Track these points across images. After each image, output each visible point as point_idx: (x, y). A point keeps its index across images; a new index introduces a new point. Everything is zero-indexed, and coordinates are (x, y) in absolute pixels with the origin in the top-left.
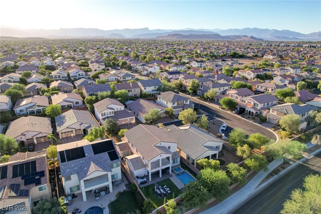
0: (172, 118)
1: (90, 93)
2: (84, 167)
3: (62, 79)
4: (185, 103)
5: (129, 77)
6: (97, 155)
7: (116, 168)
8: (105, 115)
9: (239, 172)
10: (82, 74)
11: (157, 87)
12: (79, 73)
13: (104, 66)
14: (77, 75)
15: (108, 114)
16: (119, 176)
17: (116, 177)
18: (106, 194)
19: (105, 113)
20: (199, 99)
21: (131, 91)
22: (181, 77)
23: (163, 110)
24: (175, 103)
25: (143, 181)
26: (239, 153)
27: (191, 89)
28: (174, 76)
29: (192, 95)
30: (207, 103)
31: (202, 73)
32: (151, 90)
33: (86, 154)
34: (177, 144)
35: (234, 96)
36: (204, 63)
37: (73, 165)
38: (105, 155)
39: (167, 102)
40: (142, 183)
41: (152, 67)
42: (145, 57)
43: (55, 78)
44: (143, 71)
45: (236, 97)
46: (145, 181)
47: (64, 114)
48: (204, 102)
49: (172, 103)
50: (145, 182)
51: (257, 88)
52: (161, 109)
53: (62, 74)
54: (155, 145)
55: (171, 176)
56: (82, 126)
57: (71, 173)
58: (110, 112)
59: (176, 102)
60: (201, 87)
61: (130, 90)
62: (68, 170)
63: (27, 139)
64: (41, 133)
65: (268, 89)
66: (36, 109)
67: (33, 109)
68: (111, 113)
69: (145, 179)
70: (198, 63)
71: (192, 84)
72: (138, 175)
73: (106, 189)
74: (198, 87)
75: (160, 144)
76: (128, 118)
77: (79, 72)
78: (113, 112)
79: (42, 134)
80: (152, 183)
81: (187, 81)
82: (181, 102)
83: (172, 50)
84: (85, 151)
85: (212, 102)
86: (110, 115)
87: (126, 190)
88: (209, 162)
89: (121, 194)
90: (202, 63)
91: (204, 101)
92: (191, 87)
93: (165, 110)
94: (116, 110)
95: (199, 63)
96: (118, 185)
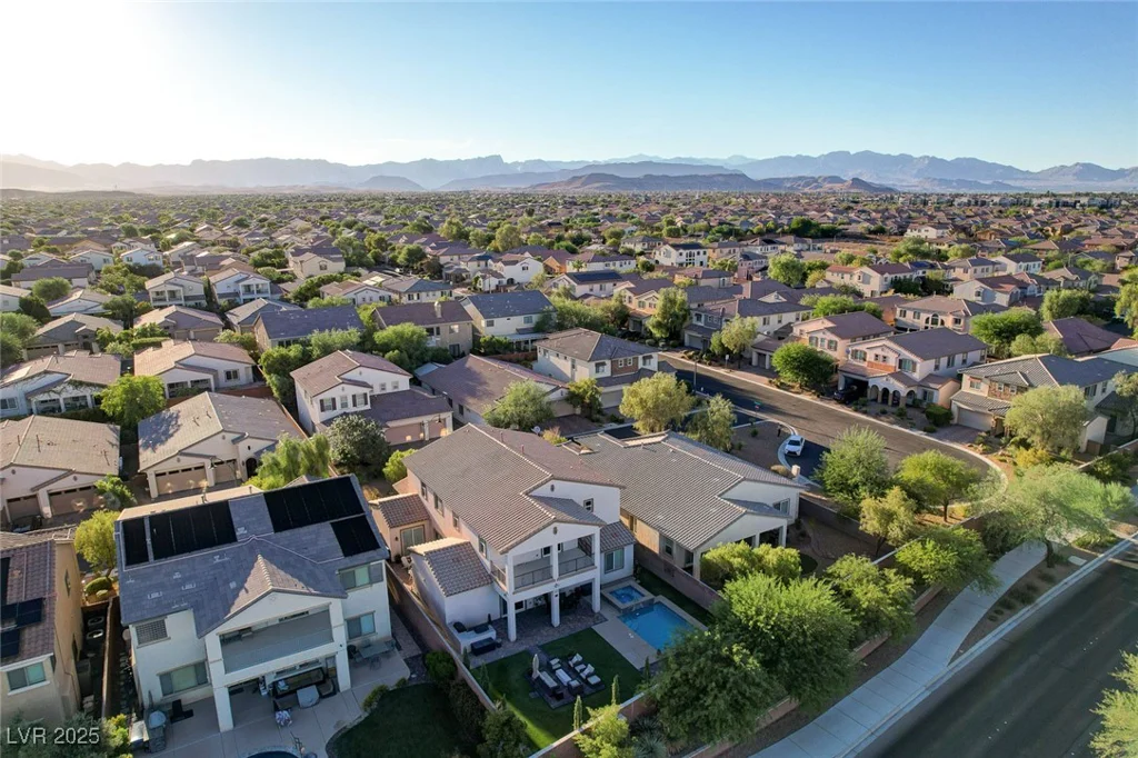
0: (593, 421)
1: (280, 339)
2: (227, 582)
3: (183, 302)
4: (640, 365)
5: (431, 293)
6: (287, 533)
7: (368, 589)
8: (334, 408)
9: (885, 591)
10: (257, 285)
11: (535, 318)
12: (246, 283)
13: (343, 264)
14: (241, 290)
15: (344, 405)
16: (382, 625)
17: (366, 627)
18: (322, 697)
19: (334, 400)
20: (690, 358)
21: (438, 333)
22: (621, 288)
23: (558, 388)
24: (604, 364)
25: (480, 642)
26: (870, 524)
27: (659, 325)
28: (596, 287)
29: (663, 346)
30: (722, 371)
31: (696, 277)
32: (514, 331)
33: (240, 531)
34: (617, 490)
35: (822, 340)
36: (702, 251)
37: (177, 576)
38: (322, 535)
39: (573, 361)
40: (477, 650)
41: (517, 262)
42: (490, 239)
43: (155, 300)
44: (484, 278)
45: (830, 342)
46: (491, 639)
47: (173, 409)
48: (710, 368)
49: (593, 364)
50: (490, 646)
51: (902, 318)
52: (553, 387)
53: (182, 286)
54: (531, 491)
55: (601, 619)
56: (243, 445)
57: (170, 605)
58: (354, 396)
59: (608, 362)
60: (699, 317)
61: (434, 326)
62: (155, 595)
63: (9, 501)
64: (70, 472)
65: (940, 318)
66: (64, 395)
67: (54, 396)
68: (360, 400)
69: (491, 634)
70: (681, 251)
71: (665, 306)
72: (459, 619)
73: (323, 678)
74: (684, 318)
75: (553, 488)
76: (425, 420)
77: (246, 278)
78: (365, 394)
79: (75, 479)
80: (522, 648)
81: (643, 300)
82: (625, 360)
83: (586, 219)
84: (235, 519)
85: (739, 368)
86: (355, 409)
87: (410, 679)
88: (757, 556)
89: (384, 699)
90: (693, 251)
91: (710, 365)
92: (659, 319)
93: (565, 391)
94: (377, 391)
95: (685, 252)
96: (373, 662)
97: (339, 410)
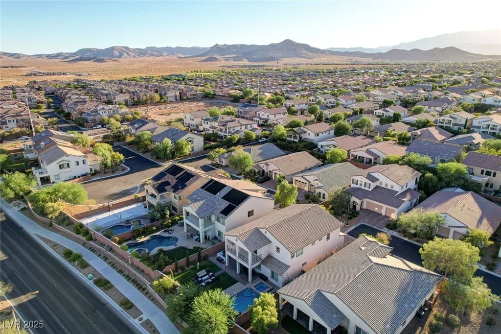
3: (451, 126)
8: (357, 184)
10: (494, 126)
14: (484, 125)
15: (361, 185)
19: (357, 181)
38: (225, 205)
40: (218, 259)
46: (223, 259)
53: (455, 119)
54: (259, 228)
58: (365, 183)
63: (269, 171)
64: (279, 169)
68: (368, 186)
75: (266, 232)
76: (385, 206)
78: (370, 184)
84: (222, 190)
86: (364, 188)
94: (383, 186)
97: (358, 186)
